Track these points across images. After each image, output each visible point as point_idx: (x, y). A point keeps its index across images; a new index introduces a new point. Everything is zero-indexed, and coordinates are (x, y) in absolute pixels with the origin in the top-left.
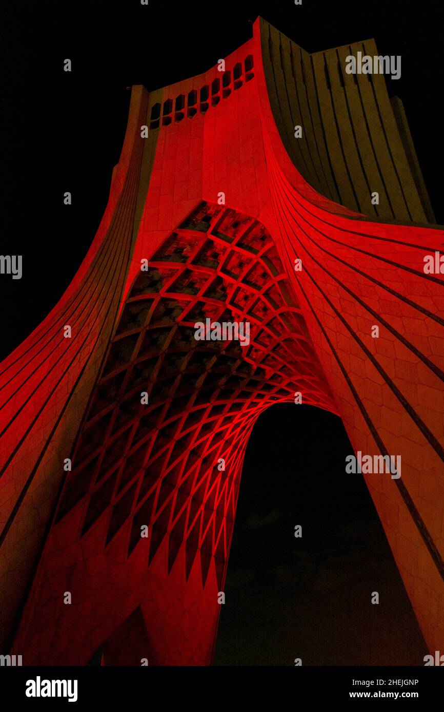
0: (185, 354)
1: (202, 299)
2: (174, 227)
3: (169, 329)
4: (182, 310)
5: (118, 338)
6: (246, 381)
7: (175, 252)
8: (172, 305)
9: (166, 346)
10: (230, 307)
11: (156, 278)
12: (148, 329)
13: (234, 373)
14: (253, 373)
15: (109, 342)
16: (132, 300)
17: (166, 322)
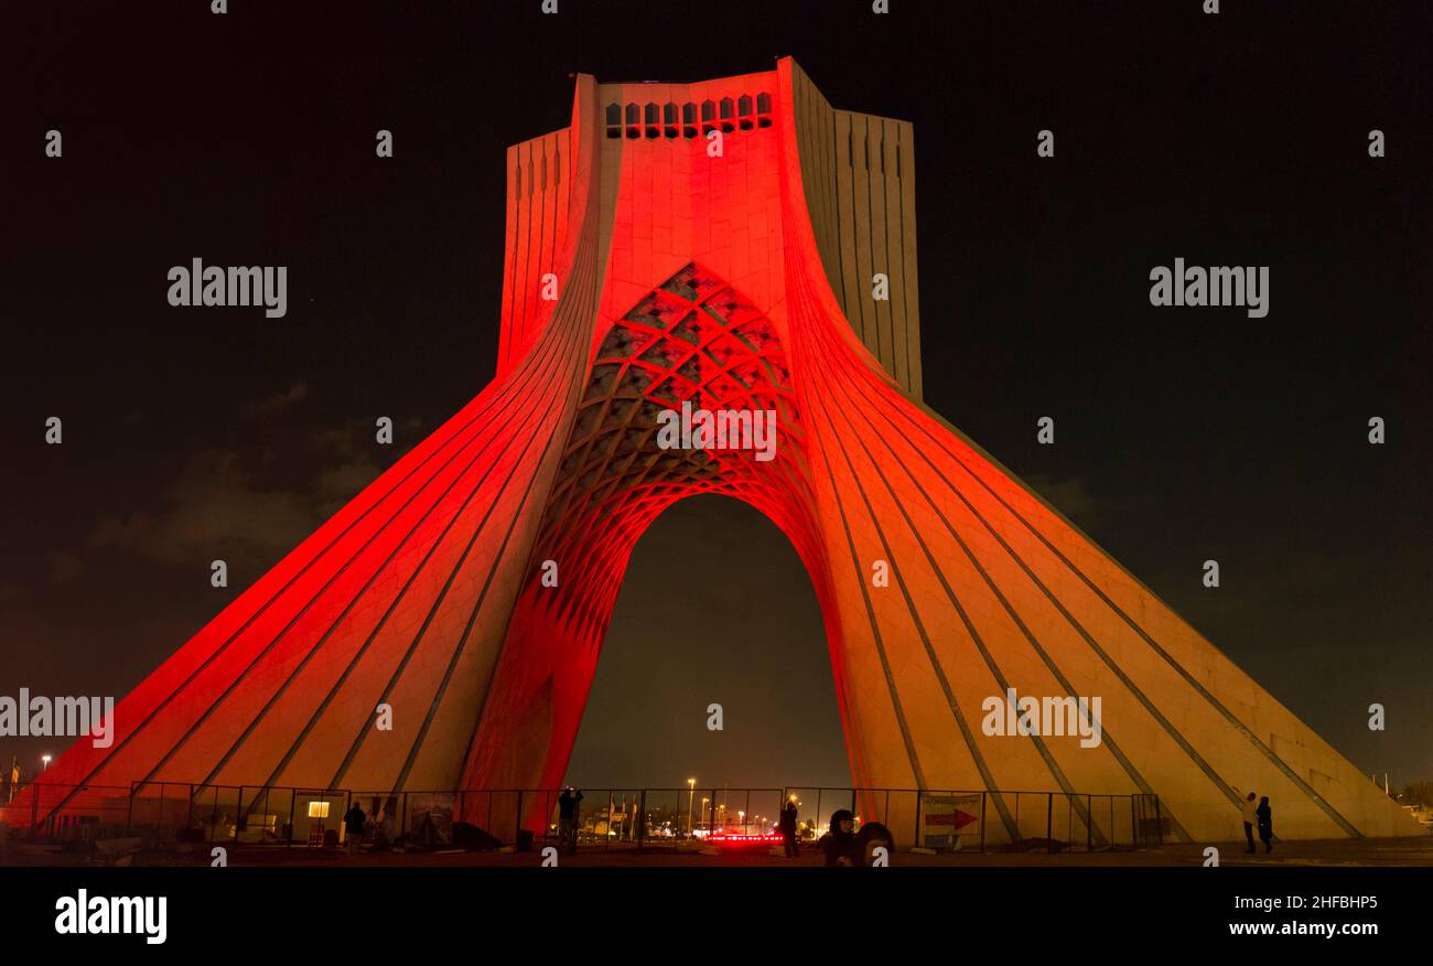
0: (644, 430)
1: (674, 375)
2: (655, 286)
3: (634, 400)
4: (651, 382)
5: (587, 404)
6: (697, 469)
7: (651, 313)
8: (639, 373)
9: (628, 420)
10: (701, 390)
11: (624, 339)
12: (614, 397)
13: (688, 459)
14: (708, 462)
15: (576, 409)
16: (600, 362)
17: (630, 392)
